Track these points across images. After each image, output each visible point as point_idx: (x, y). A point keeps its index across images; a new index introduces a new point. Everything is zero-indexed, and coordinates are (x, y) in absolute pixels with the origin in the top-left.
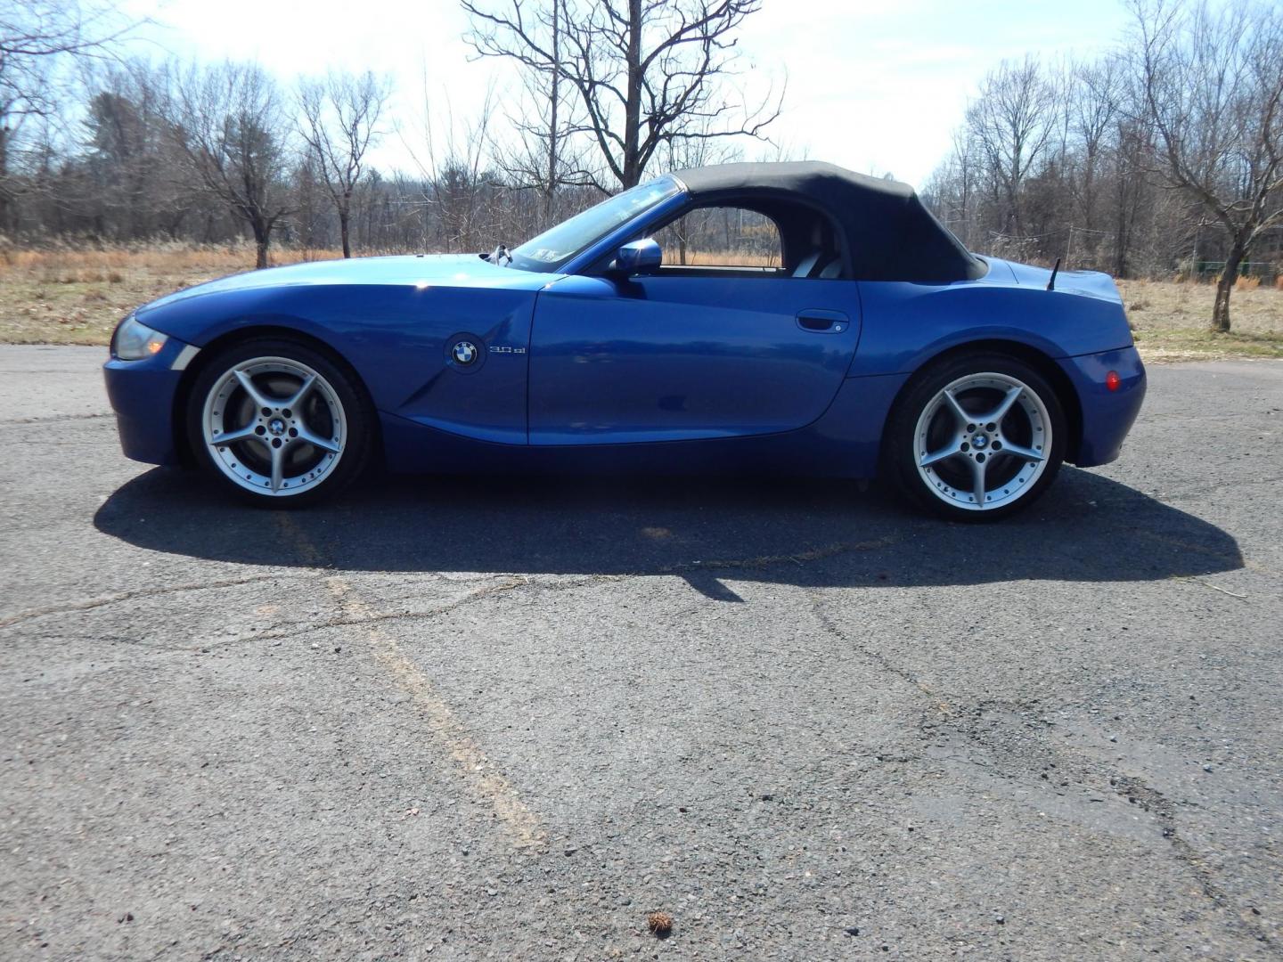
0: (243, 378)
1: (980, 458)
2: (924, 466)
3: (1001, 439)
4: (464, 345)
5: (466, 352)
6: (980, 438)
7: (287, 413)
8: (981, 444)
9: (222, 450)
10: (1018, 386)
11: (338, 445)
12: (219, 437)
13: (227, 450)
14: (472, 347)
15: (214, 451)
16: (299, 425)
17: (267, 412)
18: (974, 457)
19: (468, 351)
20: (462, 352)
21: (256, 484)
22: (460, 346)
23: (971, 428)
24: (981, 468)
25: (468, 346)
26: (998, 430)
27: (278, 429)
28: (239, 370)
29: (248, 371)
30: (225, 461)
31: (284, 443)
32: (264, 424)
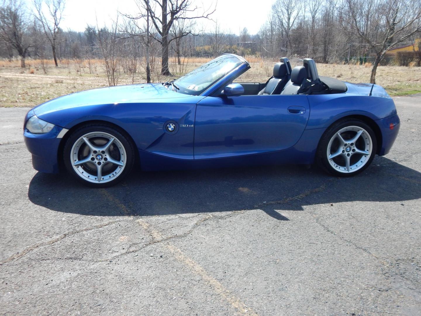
0: (86, 140)
1: (348, 155)
2: (330, 159)
3: (355, 148)
4: (171, 124)
5: (171, 127)
6: (348, 148)
7: (103, 152)
8: (348, 150)
9: (78, 167)
10: (362, 130)
11: (123, 163)
12: (77, 162)
13: (80, 167)
14: (174, 125)
15: (75, 168)
16: (108, 157)
17: (95, 152)
18: (346, 155)
19: (172, 127)
20: (170, 127)
21: (92, 179)
22: (169, 125)
23: (346, 145)
24: (348, 158)
25: (172, 125)
26: (354, 145)
27: (100, 158)
28: (84, 137)
29: (88, 137)
30: (80, 172)
31: (102, 163)
32: (94, 157)
